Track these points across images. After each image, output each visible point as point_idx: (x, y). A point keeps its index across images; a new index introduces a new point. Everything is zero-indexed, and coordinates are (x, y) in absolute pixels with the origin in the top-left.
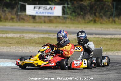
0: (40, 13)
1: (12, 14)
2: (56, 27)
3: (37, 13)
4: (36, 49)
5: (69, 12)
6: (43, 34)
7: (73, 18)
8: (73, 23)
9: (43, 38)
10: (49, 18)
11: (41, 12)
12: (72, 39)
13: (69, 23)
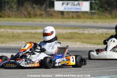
0: (68, 9)
1: (41, 10)
2: (84, 22)
3: (65, 9)
4: (64, 44)
5: (96, 8)
6: (72, 29)
7: (100, 14)
8: (100, 18)
9: (71, 33)
10: (77, 14)
11: (70, 8)
12: (99, 34)
13: (96, 18)
